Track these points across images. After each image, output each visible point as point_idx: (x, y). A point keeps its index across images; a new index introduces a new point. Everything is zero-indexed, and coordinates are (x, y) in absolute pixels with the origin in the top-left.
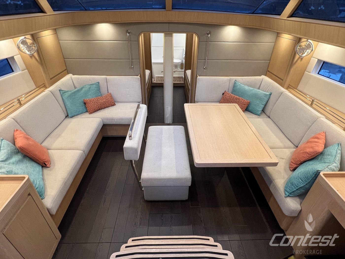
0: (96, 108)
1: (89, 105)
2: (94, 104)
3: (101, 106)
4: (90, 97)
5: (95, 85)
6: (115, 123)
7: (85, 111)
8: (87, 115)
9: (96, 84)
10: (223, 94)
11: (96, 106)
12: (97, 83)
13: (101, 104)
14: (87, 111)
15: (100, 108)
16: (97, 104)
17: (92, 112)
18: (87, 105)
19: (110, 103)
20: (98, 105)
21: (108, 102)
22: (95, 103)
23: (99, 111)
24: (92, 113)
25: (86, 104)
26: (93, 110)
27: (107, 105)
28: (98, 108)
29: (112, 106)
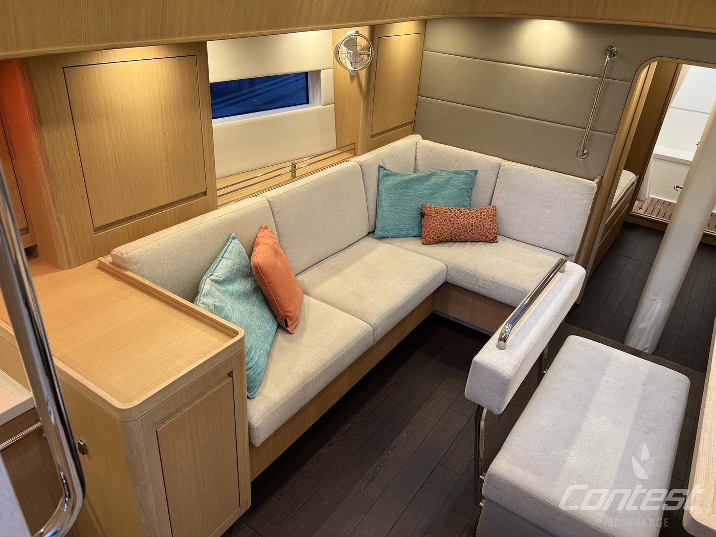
0: (444, 234)
1: (431, 222)
2: (442, 223)
3: (459, 234)
4: (440, 203)
5: (466, 176)
6: (475, 288)
7: (415, 234)
8: (416, 244)
9: (467, 174)
11: (446, 230)
12: (473, 171)
13: (461, 227)
14: (419, 236)
15: (453, 236)
16: (449, 224)
17: (431, 240)
18: (425, 220)
19: (485, 233)
20: (452, 229)
21: (479, 228)
22: (447, 221)
24: (429, 244)
25: (425, 217)
26: (436, 238)
27: (475, 235)
28: (448, 236)
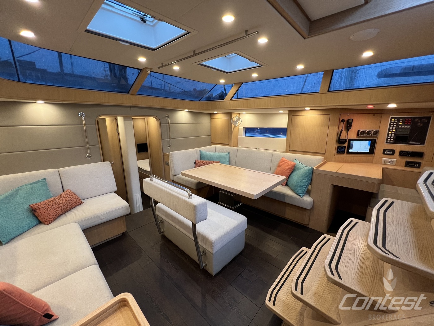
0: (58, 212)
1: (44, 211)
2: (53, 207)
3: (65, 208)
7: (35, 224)
9: (41, 182)
10: (195, 163)
11: (57, 209)
12: (43, 179)
13: (64, 204)
14: (40, 222)
15: (63, 210)
16: (57, 206)
17: (52, 219)
18: (39, 212)
19: (77, 201)
20: (61, 208)
21: (73, 200)
22: (55, 205)
23: (62, 217)
24: (52, 222)
25: (38, 210)
26: (54, 216)
27: (73, 204)
28: (61, 212)
29: (79, 205)
